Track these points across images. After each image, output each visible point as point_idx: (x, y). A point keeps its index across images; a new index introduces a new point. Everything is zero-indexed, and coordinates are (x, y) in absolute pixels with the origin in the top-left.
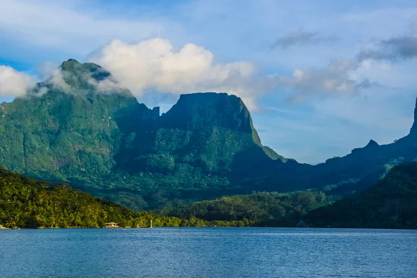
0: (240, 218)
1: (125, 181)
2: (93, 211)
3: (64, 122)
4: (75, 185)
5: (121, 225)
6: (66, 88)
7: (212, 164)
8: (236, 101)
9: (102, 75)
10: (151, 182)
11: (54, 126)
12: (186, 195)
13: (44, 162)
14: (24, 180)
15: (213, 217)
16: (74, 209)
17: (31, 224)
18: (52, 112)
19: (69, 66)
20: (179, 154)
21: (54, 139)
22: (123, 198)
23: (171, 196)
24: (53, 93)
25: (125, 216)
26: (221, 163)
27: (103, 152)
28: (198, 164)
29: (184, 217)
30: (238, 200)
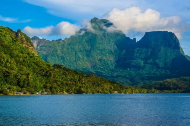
0: (175, 89)
1: (121, 72)
2: (107, 86)
3: (92, 46)
4: (99, 75)
5: (120, 92)
6: (93, 31)
7: (161, 64)
8: (172, 34)
9: (109, 24)
10: (133, 73)
11: (88, 48)
12: (150, 78)
13: (84, 64)
14: (76, 72)
15: (162, 88)
16: (98, 85)
17: (79, 92)
18: (87, 42)
19: (94, 21)
20: (146, 60)
21: (88, 54)
22: (120, 80)
23: (143, 79)
24: (87, 33)
25: (121, 88)
26: (165, 64)
27: (111, 59)
28: (155, 64)
29: (149, 89)
30: (174, 81)
